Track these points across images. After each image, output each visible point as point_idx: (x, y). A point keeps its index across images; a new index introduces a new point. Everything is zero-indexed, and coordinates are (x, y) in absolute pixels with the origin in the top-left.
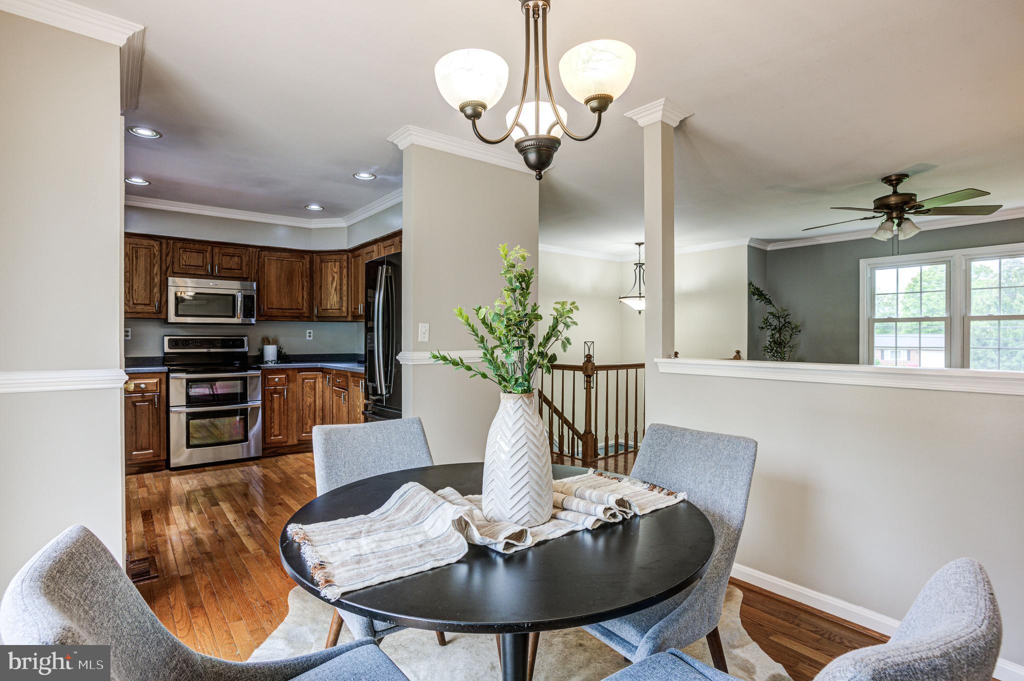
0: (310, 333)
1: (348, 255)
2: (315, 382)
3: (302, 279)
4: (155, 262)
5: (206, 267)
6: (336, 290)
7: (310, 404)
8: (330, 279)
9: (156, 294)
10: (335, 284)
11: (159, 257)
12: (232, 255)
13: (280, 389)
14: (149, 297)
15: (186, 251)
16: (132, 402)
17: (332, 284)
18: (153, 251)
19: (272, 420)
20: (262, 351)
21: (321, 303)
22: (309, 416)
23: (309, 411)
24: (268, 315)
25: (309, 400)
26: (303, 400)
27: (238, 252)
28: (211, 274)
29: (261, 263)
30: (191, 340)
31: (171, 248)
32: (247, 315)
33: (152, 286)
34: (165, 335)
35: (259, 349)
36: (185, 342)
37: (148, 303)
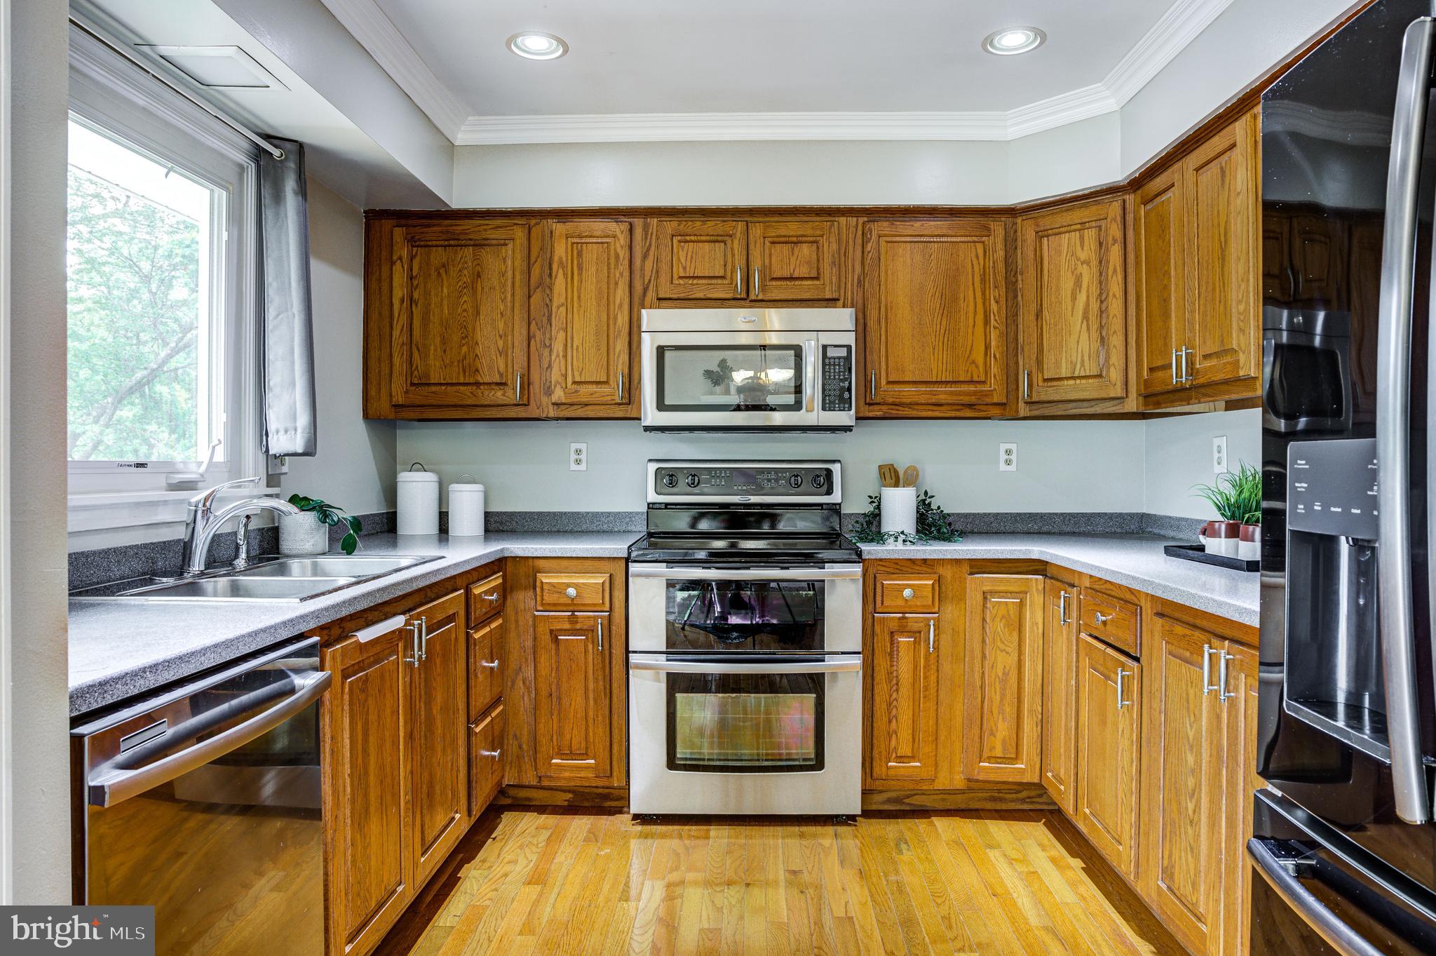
0: (1008, 452)
1: (1124, 201)
2: (1022, 604)
3: (984, 294)
4: (618, 275)
5: (732, 278)
6: (1086, 317)
7: (1005, 674)
8: (1067, 284)
9: (619, 354)
10: (1082, 298)
11: (626, 262)
12: (795, 239)
13: (916, 621)
14: (605, 363)
15: (686, 242)
16: (551, 631)
17: (1074, 298)
18: (615, 250)
20: (877, 501)
21: (1040, 363)
22: (1002, 712)
23: (1003, 696)
24: (891, 400)
25: (1003, 661)
26: (984, 657)
27: (809, 232)
28: (744, 295)
29: (870, 255)
30: (706, 472)
31: (654, 237)
32: (830, 402)
33: (611, 336)
34: (650, 460)
35: (870, 497)
36: (693, 476)
37: (604, 379)
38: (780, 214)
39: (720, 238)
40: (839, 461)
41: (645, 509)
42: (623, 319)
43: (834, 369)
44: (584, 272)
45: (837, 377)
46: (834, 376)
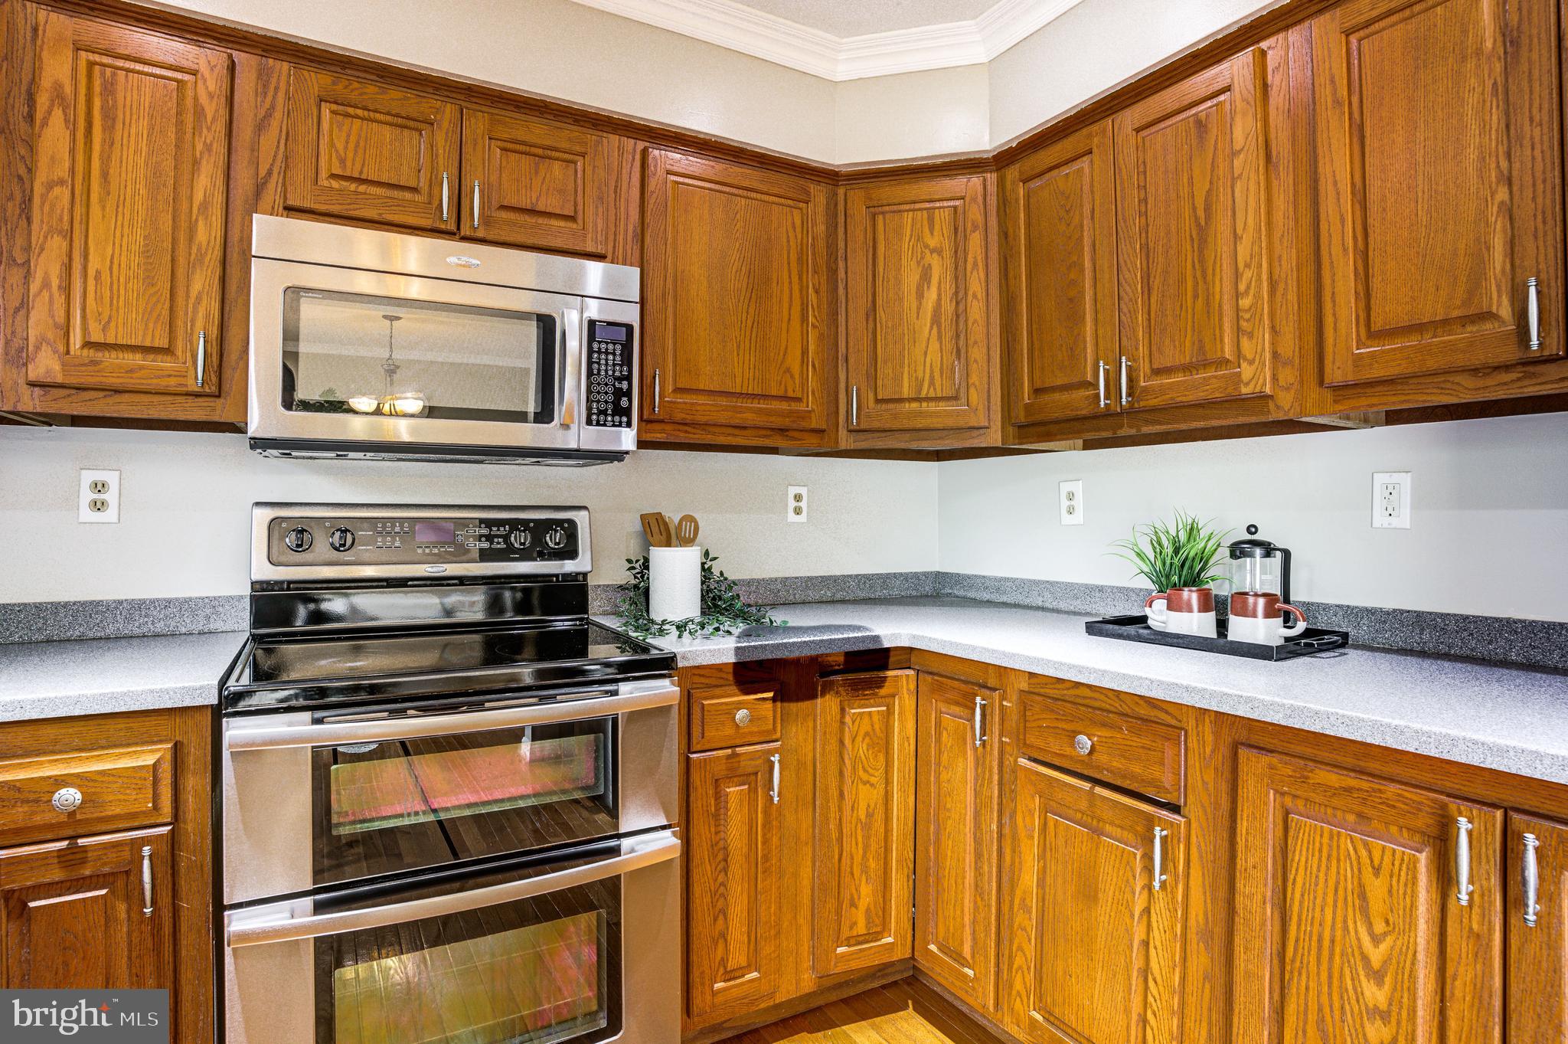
0: (798, 498)
1: (985, 180)
2: (890, 712)
3: (800, 278)
4: (200, 148)
5: (431, 194)
6: (936, 320)
7: (869, 815)
8: (911, 278)
9: (199, 299)
10: (931, 296)
11: (220, 127)
12: (540, 151)
13: (752, 756)
14: (166, 313)
15: (347, 115)
17: (920, 295)
18: (196, 98)
19: (720, 904)
20: (643, 574)
21: (872, 378)
22: (865, 870)
23: (866, 847)
25: (866, 797)
26: (841, 795)
27: (563, 144)
28: (452, 227)
29: (652, 200)
30: (365, 525)
31: (281, 95)
32: (601, 412)
33: (181, 260)
34: (257, 504)
35: (629, 561)
36: (342, 531)
37: (162, 342)
38: (517, 107)
39: (410, 123)
40: (585, 508)
41: (247, 591)
42: (208, 233)
43: (607, 360)
44: (119, 126)
45: (610, 373)
46: (606, 371)
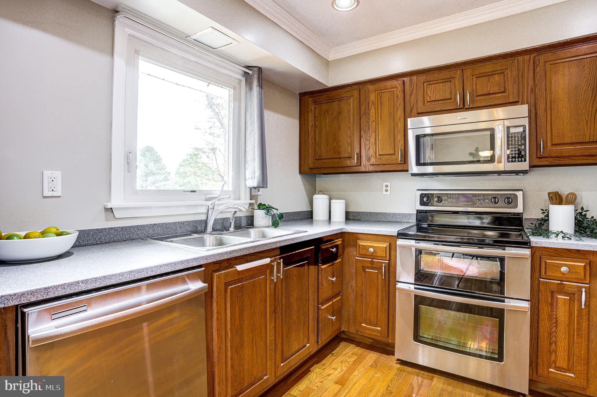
4: (398, 105)
5: (455, 99)
9: (399, 141)
11: (402, 98)
12: (490, 73)
13: (571, 287)
14: (393, 145)
15: (431, 84)
16: (363, 267)
18: (397, 94)
20: (546, 213)
24: (554, 155)
27: (499, 68)
28: (462, 106)
29: (539, 74)
30: (445, 195)
31: (415, 85)
32: (513, 158)
33: (396, 132)
34: (418, 190)
35: (542, 210)
36: (438, 197)
37: (393, 152)
38: (481, 62)
39: (448, 80)
40: (522, 190)
41: (415, 212)
42: (401, 125)
43: (515, 139)
44: (383, 105)
45: (516, 144)
46: (515, 143)
